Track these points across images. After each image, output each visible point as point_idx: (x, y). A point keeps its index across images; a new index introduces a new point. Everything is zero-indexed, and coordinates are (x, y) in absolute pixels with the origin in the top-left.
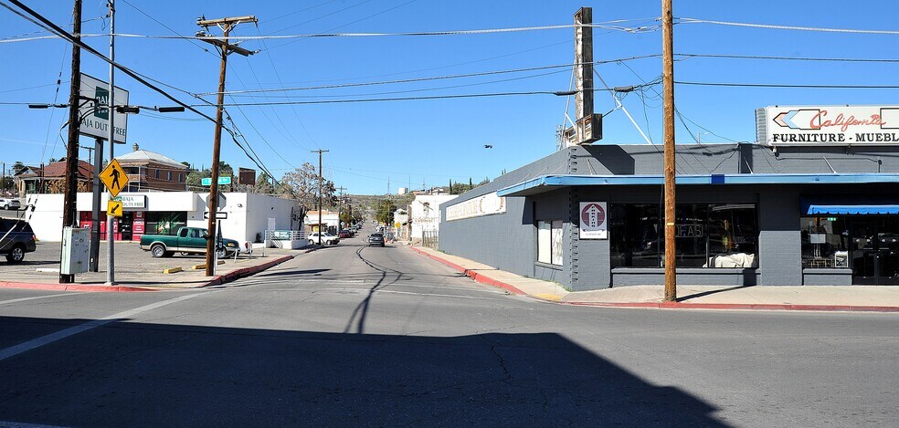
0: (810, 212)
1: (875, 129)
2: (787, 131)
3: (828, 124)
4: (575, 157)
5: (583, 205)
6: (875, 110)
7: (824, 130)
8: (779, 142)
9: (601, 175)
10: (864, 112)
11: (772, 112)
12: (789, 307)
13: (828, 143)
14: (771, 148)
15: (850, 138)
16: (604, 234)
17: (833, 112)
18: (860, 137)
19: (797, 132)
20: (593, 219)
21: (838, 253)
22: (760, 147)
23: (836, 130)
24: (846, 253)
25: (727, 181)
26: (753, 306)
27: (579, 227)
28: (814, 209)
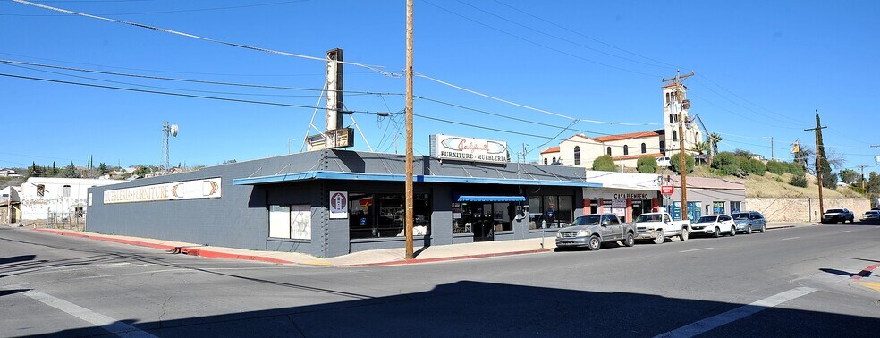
0: (460, 200)
1: (485, 153)
2: (447, 150)
3: (466, 148)
4: (326, 158)
5: (332, 194)
6: (485, 142)
7: (465, 152)
8: (444, 156)
9: (343, 172)
10: (481, 143)
11: (440, 138)
12: (469, 257)
13: (466, 159)
14: (439, 160)
15: (475, 158)
16: (345, 215)
17: (469, 141)
18: (479, 157)
19: (452, 151)
20: (339, 204)
21: (467, 224)
22: (433, 159)
23: (469, 152)
24: (470, 224)
25: (425, 180)
26: (453, 258)
27: (329, 210)
28: (462, 198)
